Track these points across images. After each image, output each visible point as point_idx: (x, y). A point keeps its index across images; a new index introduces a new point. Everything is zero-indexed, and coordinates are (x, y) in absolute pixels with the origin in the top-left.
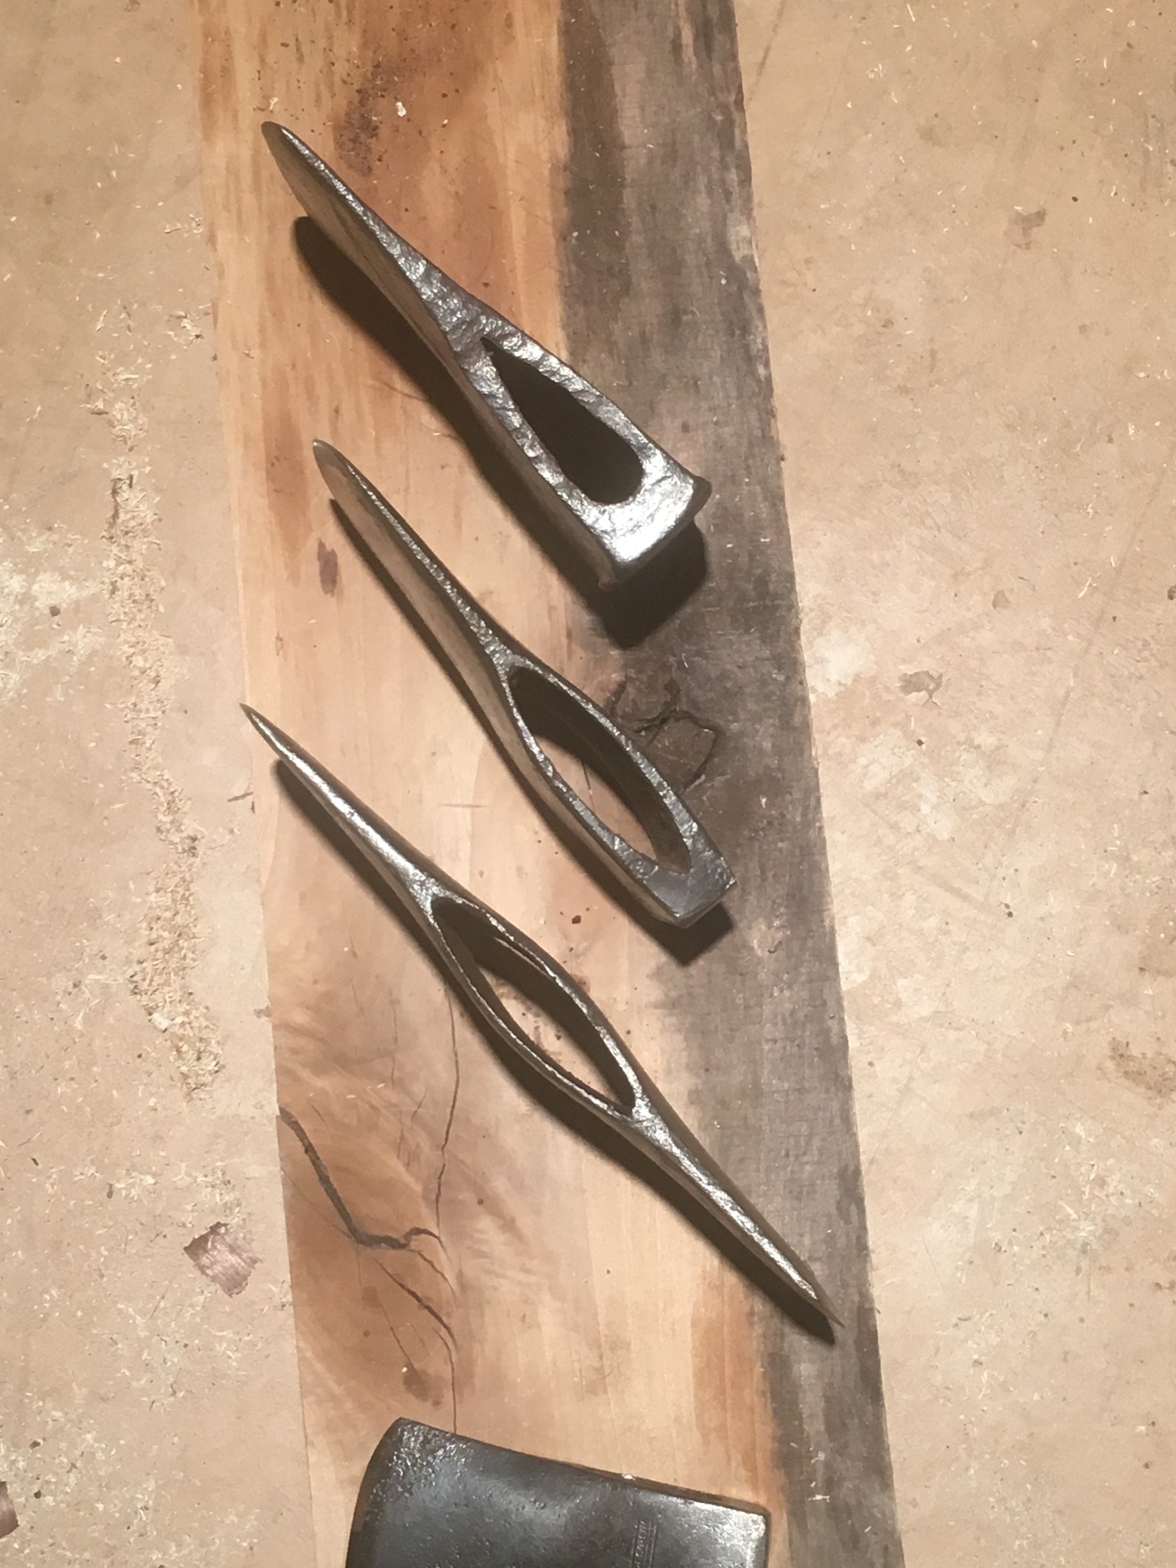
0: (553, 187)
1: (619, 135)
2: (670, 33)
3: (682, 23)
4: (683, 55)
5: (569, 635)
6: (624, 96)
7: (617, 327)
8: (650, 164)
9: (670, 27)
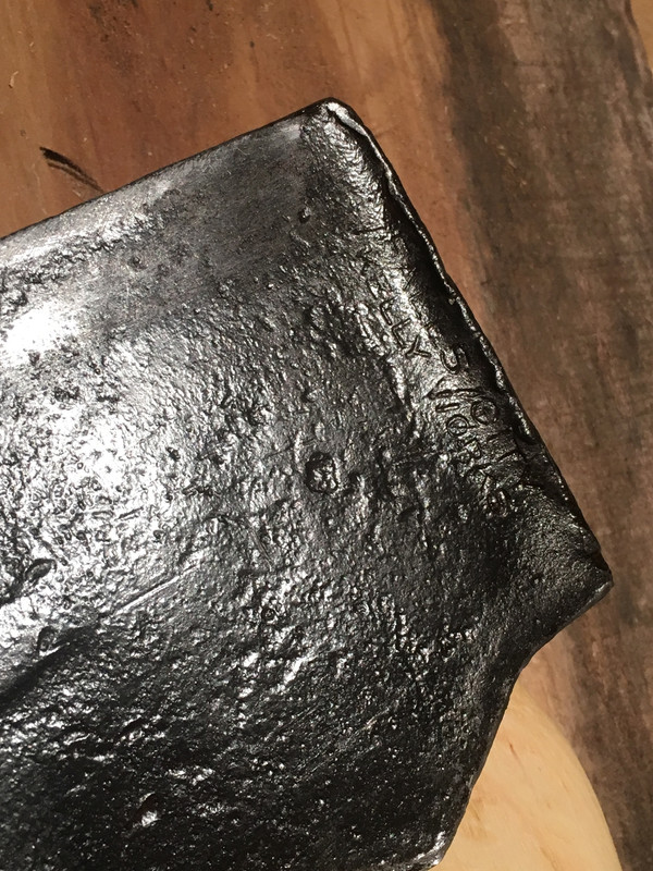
0: (433, 117)
7: (561, 350)
8: (552, 91)
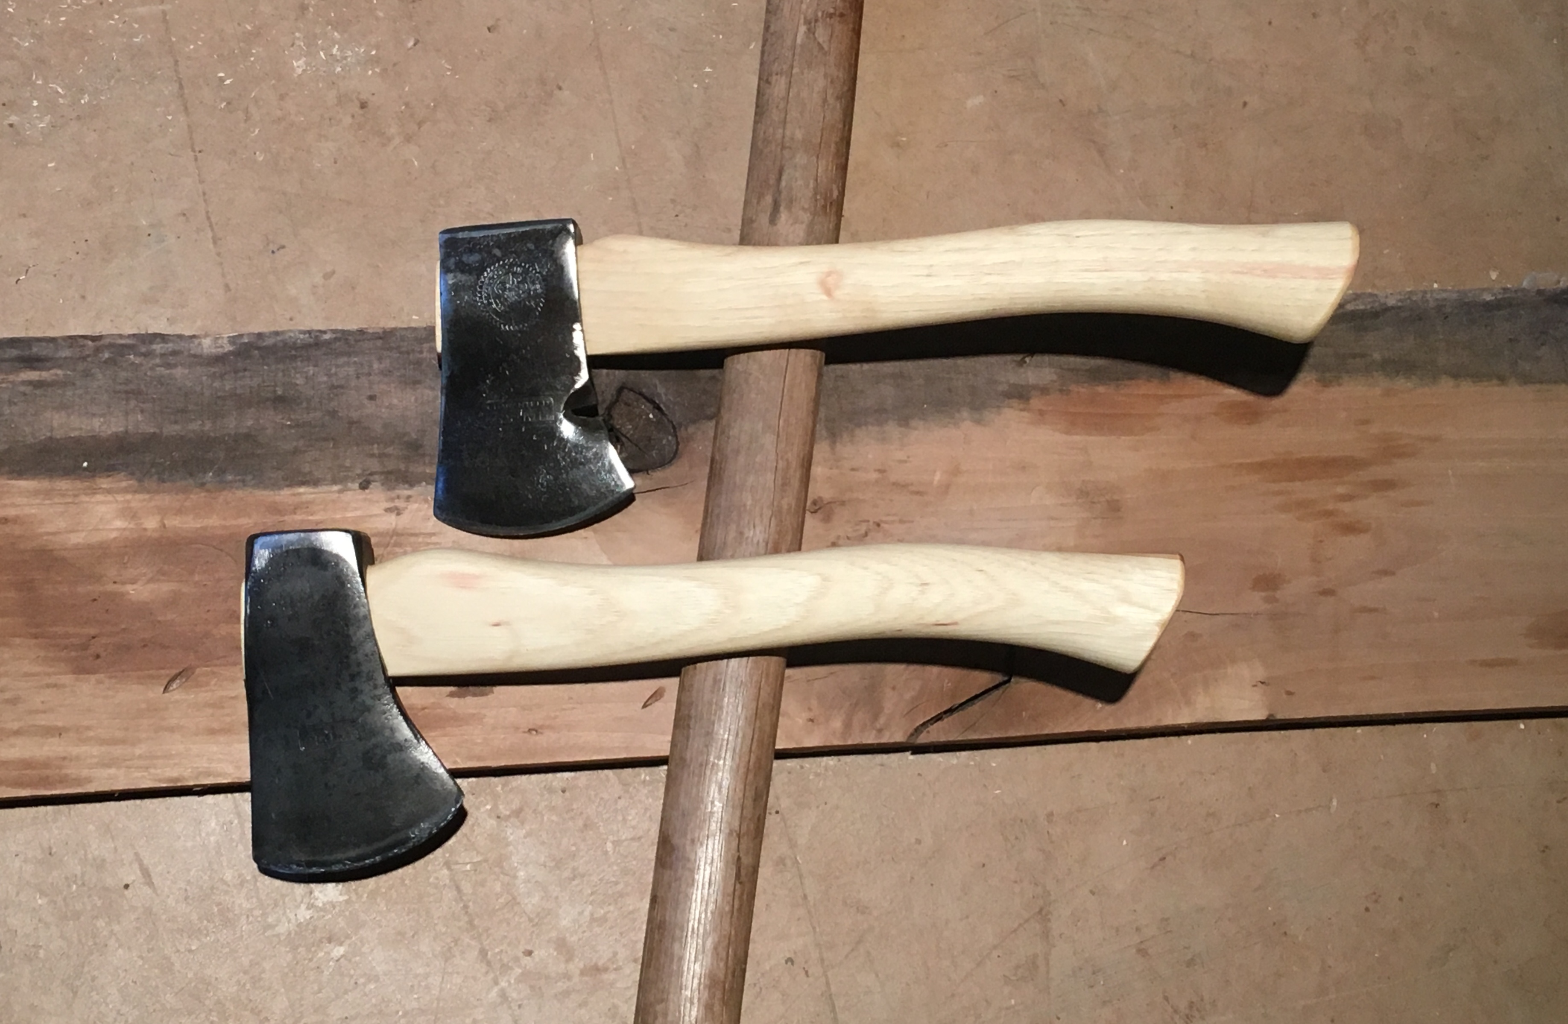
1: (116, 435)
2: (28, 389)
3: (20, 379)
4: (49, 380)
6: (81, 429)
7: (283, 446)
8: (142, 411)
9: (22, 389)
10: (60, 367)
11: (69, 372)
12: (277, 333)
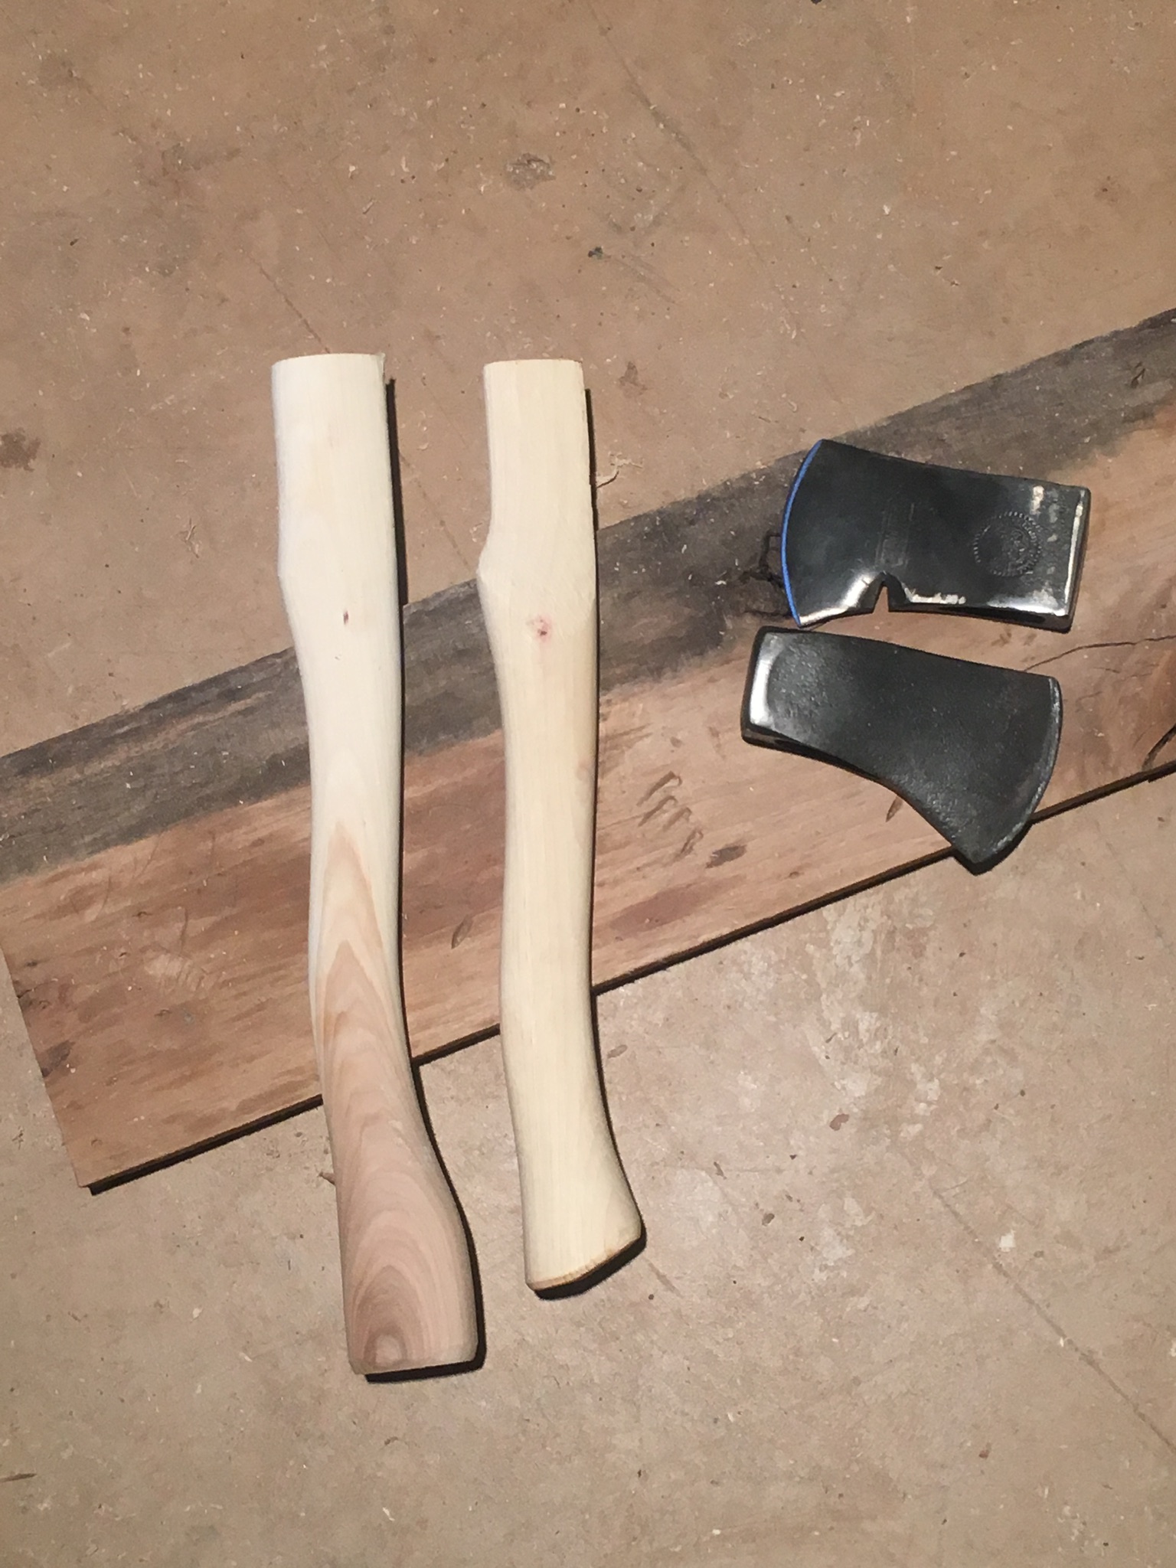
2: (238, 719)
3: (227, 714)
4: (254, 705)
5: (728, 662)
9: (234, 720)
10: (259, 690)
11: (269, 692)
12: (438, 595)
